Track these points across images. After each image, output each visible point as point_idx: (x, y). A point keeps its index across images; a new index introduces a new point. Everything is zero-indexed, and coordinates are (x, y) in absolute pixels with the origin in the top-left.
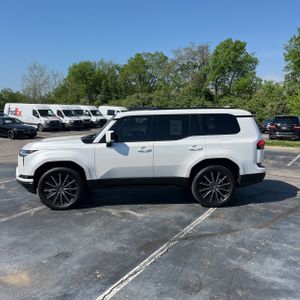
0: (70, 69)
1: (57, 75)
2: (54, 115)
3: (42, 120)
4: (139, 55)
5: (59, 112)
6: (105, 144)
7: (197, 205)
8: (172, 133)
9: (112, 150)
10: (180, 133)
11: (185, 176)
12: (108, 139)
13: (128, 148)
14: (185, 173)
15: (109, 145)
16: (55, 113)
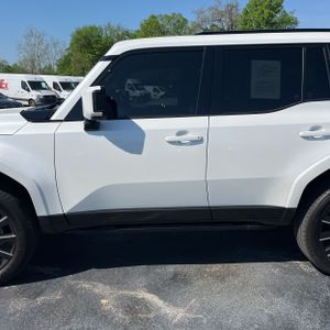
0: (72, 35)
1: (58, 43)
2: (49, 89)
3: (34, 95)
4: (153, 17)
5: (55, 85)
6: (80, 125)
7: (302, 264)
8: (254, 95)
9: (99, 141)
10: (276, 95)
11: (287, 205)
12: (88, 110)
13: (141, 134)
14: (288, 198)
15: (92, 126)
16: (51, 86)
